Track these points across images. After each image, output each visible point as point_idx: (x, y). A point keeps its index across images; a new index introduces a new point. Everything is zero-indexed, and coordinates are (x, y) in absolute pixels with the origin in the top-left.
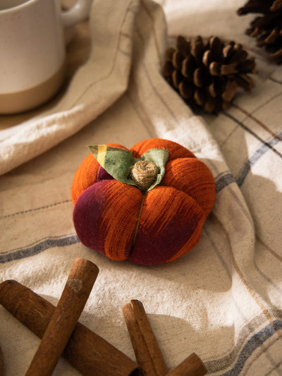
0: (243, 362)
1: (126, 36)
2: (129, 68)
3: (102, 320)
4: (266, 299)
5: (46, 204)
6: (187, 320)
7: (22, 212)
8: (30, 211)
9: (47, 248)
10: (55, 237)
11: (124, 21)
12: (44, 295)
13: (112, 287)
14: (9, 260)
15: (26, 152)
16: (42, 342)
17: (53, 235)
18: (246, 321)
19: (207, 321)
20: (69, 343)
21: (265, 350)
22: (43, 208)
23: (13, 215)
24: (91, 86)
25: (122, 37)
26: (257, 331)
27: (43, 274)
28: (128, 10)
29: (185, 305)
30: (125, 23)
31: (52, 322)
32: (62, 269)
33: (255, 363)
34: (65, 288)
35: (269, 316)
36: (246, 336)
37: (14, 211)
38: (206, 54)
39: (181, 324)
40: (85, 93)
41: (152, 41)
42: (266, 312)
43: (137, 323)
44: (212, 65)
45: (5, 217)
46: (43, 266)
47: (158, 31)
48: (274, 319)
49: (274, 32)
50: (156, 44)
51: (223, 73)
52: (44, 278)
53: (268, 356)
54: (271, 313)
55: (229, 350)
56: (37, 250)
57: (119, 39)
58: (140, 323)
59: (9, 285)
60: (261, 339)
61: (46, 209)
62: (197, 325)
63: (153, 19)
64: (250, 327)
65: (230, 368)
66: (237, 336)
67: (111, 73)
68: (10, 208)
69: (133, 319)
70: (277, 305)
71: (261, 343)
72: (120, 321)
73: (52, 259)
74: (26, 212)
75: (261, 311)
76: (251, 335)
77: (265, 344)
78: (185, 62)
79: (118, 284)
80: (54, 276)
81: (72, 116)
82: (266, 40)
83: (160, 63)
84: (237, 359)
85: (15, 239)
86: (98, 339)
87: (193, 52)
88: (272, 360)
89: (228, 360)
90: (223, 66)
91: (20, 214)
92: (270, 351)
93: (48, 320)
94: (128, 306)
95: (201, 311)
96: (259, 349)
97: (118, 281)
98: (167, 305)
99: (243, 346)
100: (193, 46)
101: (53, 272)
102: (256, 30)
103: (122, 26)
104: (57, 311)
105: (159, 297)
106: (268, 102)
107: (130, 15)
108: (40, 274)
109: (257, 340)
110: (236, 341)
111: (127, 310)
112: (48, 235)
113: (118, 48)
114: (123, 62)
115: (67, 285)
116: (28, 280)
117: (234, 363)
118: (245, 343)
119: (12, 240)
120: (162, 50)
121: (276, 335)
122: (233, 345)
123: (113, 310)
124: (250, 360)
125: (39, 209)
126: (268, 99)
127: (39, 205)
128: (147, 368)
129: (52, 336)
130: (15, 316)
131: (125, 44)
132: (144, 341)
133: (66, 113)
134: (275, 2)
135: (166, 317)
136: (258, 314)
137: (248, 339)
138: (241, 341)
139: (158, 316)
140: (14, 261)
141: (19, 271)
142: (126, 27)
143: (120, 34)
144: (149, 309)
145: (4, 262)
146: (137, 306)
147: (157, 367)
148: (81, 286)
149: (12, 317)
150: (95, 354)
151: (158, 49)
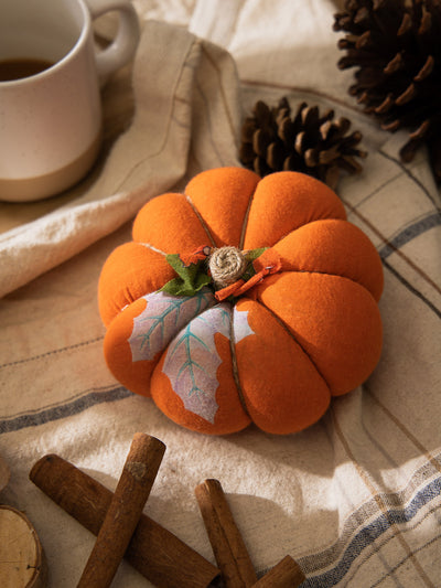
0: (350, 562)
1: (183, 101)
2: (188, 143)
3: (168, 504)
4: (378, 479)
5: (86, 339)
6: (277, 501)
7: (55, 352)
8: (66, 349)
9: (92, 405)
10: (102, 388)
11: (179, 80)
12: (92, 471)
13: (180, 458)
14: (43, 422)
16: (97, 544)
17: (98, 386)
18: (354, 509)
19: (302, 501)
20: (131, 543)
21: (377, 550)
22: (82, 344)
23: (43, 356)
24: (137, 166)
25: (177, 103)
26: (367, 523)
27: (89, 441)
28: (185, 64)
29: (273, 481)
30: (181, 84)
31: (108, 518)
32: (113, 433)
33: (365, 565)
34: (123, 473)
35: (381, 505)
36: (354, 529)
37: (44, 350)
38: (299, 138)
39: (269, 506)
40: (129, 176)
41: (220, 107)
42: (377, 498)
43: (214, 510)
44: (308, 154)
45: (33, 359)
46: (89, 430)
47: (229, 89)
48: (388, 508)
50: (228, 113)
51: (323, 161)
52: (91, 445)
53: (381, 558)
54: (384, 500)
55: (331, 542)
56: (78, 407)
57: (174, 105)
58: (218, 511)
59: (48, 464)
60: (372, 534)
61: (85, 346)
62: (289, 509)
63: (219, 71)
64: (358, 517)
65: (332, 566)
66: (341, 526)
67: (163, 148)
68: (38, 347)
69: (209, 505)
70: (391, 487)
71: (372, 540)
72: (192, 505)
73: (100, 420)
74: (60, 351)
75: (372, 497)
76: (360, 528)
77: (377, 541)
78: (271, 147)
79: (187, 454)
80: (102, 444)
82: (378, 110)
83: (236, 142)
84: (341, 556)
85: (49, 390)
86: (168, 537)
87: (280, 134)
88: (385, 564)
89: (330, 555)
90: (323, 153)
91: (52, 355)
92: (383, 551)
93: (103, 513)
94: (203, 487)
95: (294, 488)
96: (369, 548)
97: (186, 449)
98: (251, 482)
99: (350, 541)
100: (280, 121)
101: (102, 437)
102: (364, 95)
103: (177, 87)
104: (114, 503)
105: (241, 471)
106: (378, 190)
107: (188, 71)
108: (85, 440)
109: (367, 535)
110: (340, 534)
111: (200, 492)
112: (92, 386)
113: (172, 116)
114: (180, 136)
115: (125, 469)
116: (69, 449)
117: (338, 560)
118: (352, 537)
119: (44, 392)
120: (236, 122)
121: (390, 531)
122: (337, 536)
123: (182, 490)
124: (357, 561)
125: (76, 346)
126: (378, 185)
127: (77, 340)
128: (230, 572)
129: (110, 537)
130: (58, 504)
131: (182, 112)
132: (225, 536)
133: (104, 203)
134: (390, 63)
135: (251, 498)
136: (368, 501)
137: (356, 533)
138: (347, 534)
139: (240, 496)
140: (50, 424)
141: (58, 439)
142: (182, 89)
143: (175, 98)
144: (227, 488)
145: (36, 424)
146: (214, 485)
147: (242, 571)
148: (144, 472)
149: (53, 503)
150: (165, 558)
151: (230, 120)
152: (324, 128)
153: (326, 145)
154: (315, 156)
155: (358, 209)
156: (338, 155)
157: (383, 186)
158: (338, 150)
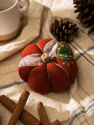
0: (72, 122)
1: (39, 18)
2: (40, 28)
3: (30, 108)
4: (80, 103)
5: (14, 71)
6: (56, 108)
7: (6, 73)
8: (9, 73)
9: (14, 85)
10: (17, 81)
12: (13, 100)
13: (34, 98)
14: (2, 88)
15: (7, 54)
16: (13, 115)
17: (16, 81)
18: (73, 110)
19: (62, 108)
20: (21, 115)
21: (78, 119)
22: (13, 72)
23: (4, 74)
25: (38, 19)
26: (76, 113)
27: (13, 93)
28: (40, 10)
29: (55, 104)
30: (39, 14)
31: (15, 109)
32: (18, 91)
35: (80, 109)
36: (73, 114)
37: (4, 73)
38: (64, 27)
39: (54, 109)
41: (47, 20)
42: (79, 107)
43: (41, 109)
44: (66, 31)
45: (1, 74)
46: (13, 90)
47: (49, 17)
48: (82, 110)
49: (85, 19)
50: (49, 21)
51: (69, 32)
52: (13, 94)
53: (79, 121)
55: (68, 118)
56: (11, 85)
57: (37, 19)
58: (42, 109)
59: (3, 97)
60: (77, 115)
61: (14, 72)
62: (58, 110)
63: (48, 13)
64: (74, 112)
65: (68, 123)
66: (71, 114)
67: (34, 30)
68: (3, 72)
69: (39, 108)
70: (83, 105)
71: (77, 117)
72: (36, 108)
73: (16, 88)
74: (8, 73)
75: (78, 107)
76: (75, 114)
77: (79, 117)
78: (57, 29)
79: (35, 97)
80: (16, 94)
81: (22, 43)
82: (83, 21)
83: (50, 28)
85: (4, 81)
86: (29, 114)
87: (60, 26)
88: (80, 122)
89: (68, 121)
90: (69, 31)
91: (6, 74)
92: (80, 119)
93: (14, 108)
94: (38, 104)
95: (60, 105)
96: (77, 119)
97: (35, 96)
98: (50, 103)
99: (72, 117)
100: (60, 23)
101: (16, 92)
102: (80, 18)
103: (38, 15)
104: (17, 105)
105: (48, 101)
106: (82, 40)
107: (41, 12)
108: (12, 93)
109: (76, 116)
110: (70, 116)
111: (38, 105)
112: (14, 81)
113: (37, 22)
114: (38, 27)
115: (20, 98)
116: (8, 95)
117: (69, 122)
118: (73, 116)
119: (3, 82)
121: (82, 115)
122: (69, 116)
123: (34, 105)
124: (74, 122)
125: (11, 72)
126: (83, 39)
127: (12, 71)
128: (44, 123)
129: (16, 113)
130: (4, 106)
131: (39, 21)
132: (43, 115)
133: (20, 42)
134: (86, 10)
135: (49, 107)
136: (77, 108)
137: (74, 115)
138: (72, 116)
139: (47, 107)
140: (4, 89)
141: (5, 92)
142: (39, 16)
143: (37, 18)
144: (44, 105)
145: (1, 89)
146: (41, 104)
147: (46, 123)
148: (24, 98)
149: (3, 106)
150: (28, 119)
151: (49, 23)
152: (70, 25)
153: (70, 29)
154: (67, 31)
155: (78, 44)
156: (73, 32)
157: (84, 39)
158: (73, 30)
